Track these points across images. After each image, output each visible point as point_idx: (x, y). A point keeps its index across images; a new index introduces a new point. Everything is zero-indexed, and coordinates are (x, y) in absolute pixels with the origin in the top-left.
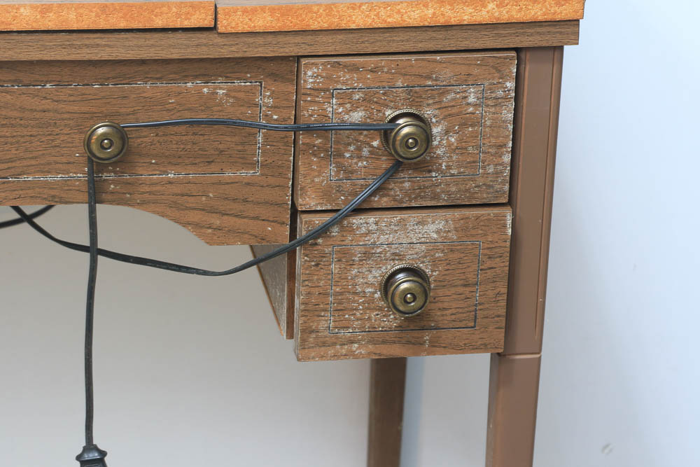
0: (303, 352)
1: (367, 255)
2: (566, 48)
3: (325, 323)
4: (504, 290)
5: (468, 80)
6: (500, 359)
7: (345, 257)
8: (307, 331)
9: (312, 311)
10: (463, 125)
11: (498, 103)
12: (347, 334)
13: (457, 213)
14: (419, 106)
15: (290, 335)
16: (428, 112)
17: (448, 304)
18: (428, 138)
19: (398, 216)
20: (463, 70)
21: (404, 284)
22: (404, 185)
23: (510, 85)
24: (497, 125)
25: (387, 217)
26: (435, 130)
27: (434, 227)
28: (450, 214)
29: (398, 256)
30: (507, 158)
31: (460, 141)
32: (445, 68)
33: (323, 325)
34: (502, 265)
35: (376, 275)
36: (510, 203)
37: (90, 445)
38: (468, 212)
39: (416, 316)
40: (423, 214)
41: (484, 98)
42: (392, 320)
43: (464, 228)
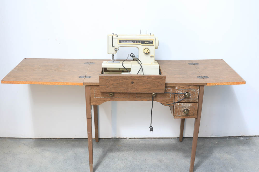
0: (175, 118)
1: (182, 107)
2: (205, 86)
3: (177, 114)
4: (197, 112)
5: (194, 89)
6: (196, 119)
7: (180, 108)
8: (175, 115)
9: (176, 113)
10: (193, 94)
11: (197, 91)
12: (179, 116)
13: (192, 103)
14: (188, 91)
15: (173, 115)
16: (189, 92)
17: (191, 113)
18: (189, 95)
19: (185, 103)
20: (193, 88)
21: (186, 111)
22: (186, 100)
23: (199, 89)
24: (197, 94)
25: (184, 103)
26: (190, 94)
27: (189, 105)
28: (191, 103)
29: (185, 108)
30: (198, 97)
31: (193, 95)
32: (191, 88)
33: (177, 115)
34: (197, 109)
35: (183, 110)
36: (198, 102)
37: (151, 126)
38: (193, 103)
39: (187, 114)
40: (188, 103)
41: (196, 91)
42: (184, 114)
43: (193, 105)
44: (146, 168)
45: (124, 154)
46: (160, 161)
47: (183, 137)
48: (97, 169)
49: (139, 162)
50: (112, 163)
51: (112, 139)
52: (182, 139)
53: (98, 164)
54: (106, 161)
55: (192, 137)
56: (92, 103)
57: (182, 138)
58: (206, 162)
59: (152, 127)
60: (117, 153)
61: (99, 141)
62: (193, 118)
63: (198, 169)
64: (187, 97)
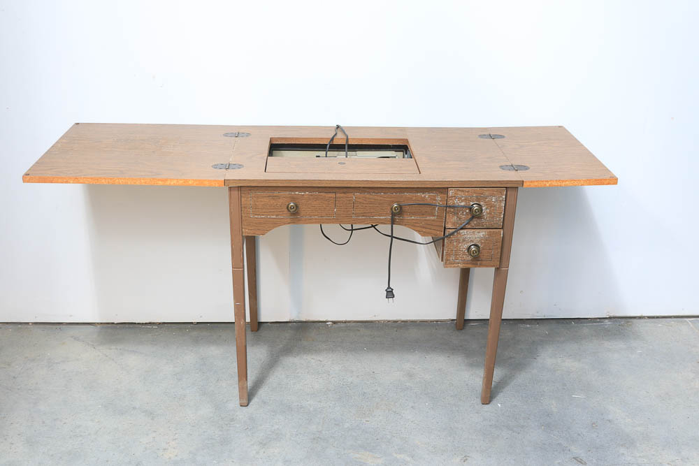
0: (446, 265)
1: (464, 240)
2: (519, 188)
4: (500, 251)
5: (493, 195)
6: (497, 269)
7: (458, 241)
8: (447, 260)
9: (448, 255)
10: (491, 207)
11: (500, 201)
12: (457, 261)
13: (488, 230)
14: (479, 201)
15: (442, 260)
16: (482, 203)
17: (484, 254)
18: (482, 210)
19: (473, 230)
20: (492, 192)
21: (473, 248)
22: (475, 222)
23: (504, 197)
24: (500, 207)
25: (469, 231)
26: (483, 208)
27: (482, 234)
28: (486, 230)
29: (472, 241)
30: (502, 216)
31: (490, 211)
32: (487, 192)
33: (451, 258)
34: (499, 244)
35: (466, 246)
36: (503, 228)
37: (389, 287)
38: (492, 230)
39: (477, 257)
40: (479, 230)
41: (497, 200)
42: (470, 258)
43: (490, 234)
44: (377, 391)
45: (321, 359)
46: (410, 375)
47: (466, 318)
48: (256, 396)
49: (358, 377)
50: (291, 381)
51: (290, 324)
52: (462, 323)
53: (259, 383)
54: (278, 376)
55: (488, 320)
56: (245, 228)
57: (463, 321)
58: (521, 378)
59: (393, 289)
60: (305, 357)
61: (258, 330)
62: (491, 266)
63: (502, 394)
64: (475, 215)
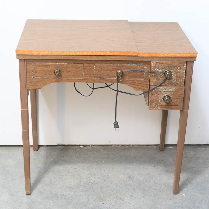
0: (150, 108)
1: (161, 93)
2: (194, 61)
3: (154, 104)
4: (183, 100)
5: (178, 66)
6: (182, 111)
7: (157, 93)
8: (151, 105)
9: (152, 102)
10: (177, 73)
11: (183, 70)
12: (157, 106)
13: (176, 87)
14: (170, 70)
15: (148, 106)
16: (171, 71)
17: (173, 102)
18: (171, 75)
19: (166, 87)
20: (177, 64)
21: (167, 98)
22: (167, 82)
23: (185, 67)
24: (183, 73)
25: (164, 87)
26: (172, 74)
27: (172, 89)
28: (174, 87)
29: (166, 94)
30: (184, 78)
31: (176, 75)
32: (175, 64)
33: (153, 104)
34: (183, 96)
35: (162, 96)
36: (184, 86)
37: (116, 121)
38: (177, 87)
39: (169, 103)
40: (170, 87)
41: (181, 69)
42: (165, 104)
43: (177, 90)
44: (109, 186)
45: (76, 168)
46: (130, 177)
47: (166, 143)
48: (36, 188)
49: (98, 178)
50: (57, 180)
51: (58, 147)
52: (163, 146)
53: (37, 181)
54: (48, 178)
56: (29, 85)
57: (164, 146)
58: (198, 179)
59: (118, 123)
60: (66, 166)
62: (178, 109)
63: (186, 188)
64: (168, 78)
